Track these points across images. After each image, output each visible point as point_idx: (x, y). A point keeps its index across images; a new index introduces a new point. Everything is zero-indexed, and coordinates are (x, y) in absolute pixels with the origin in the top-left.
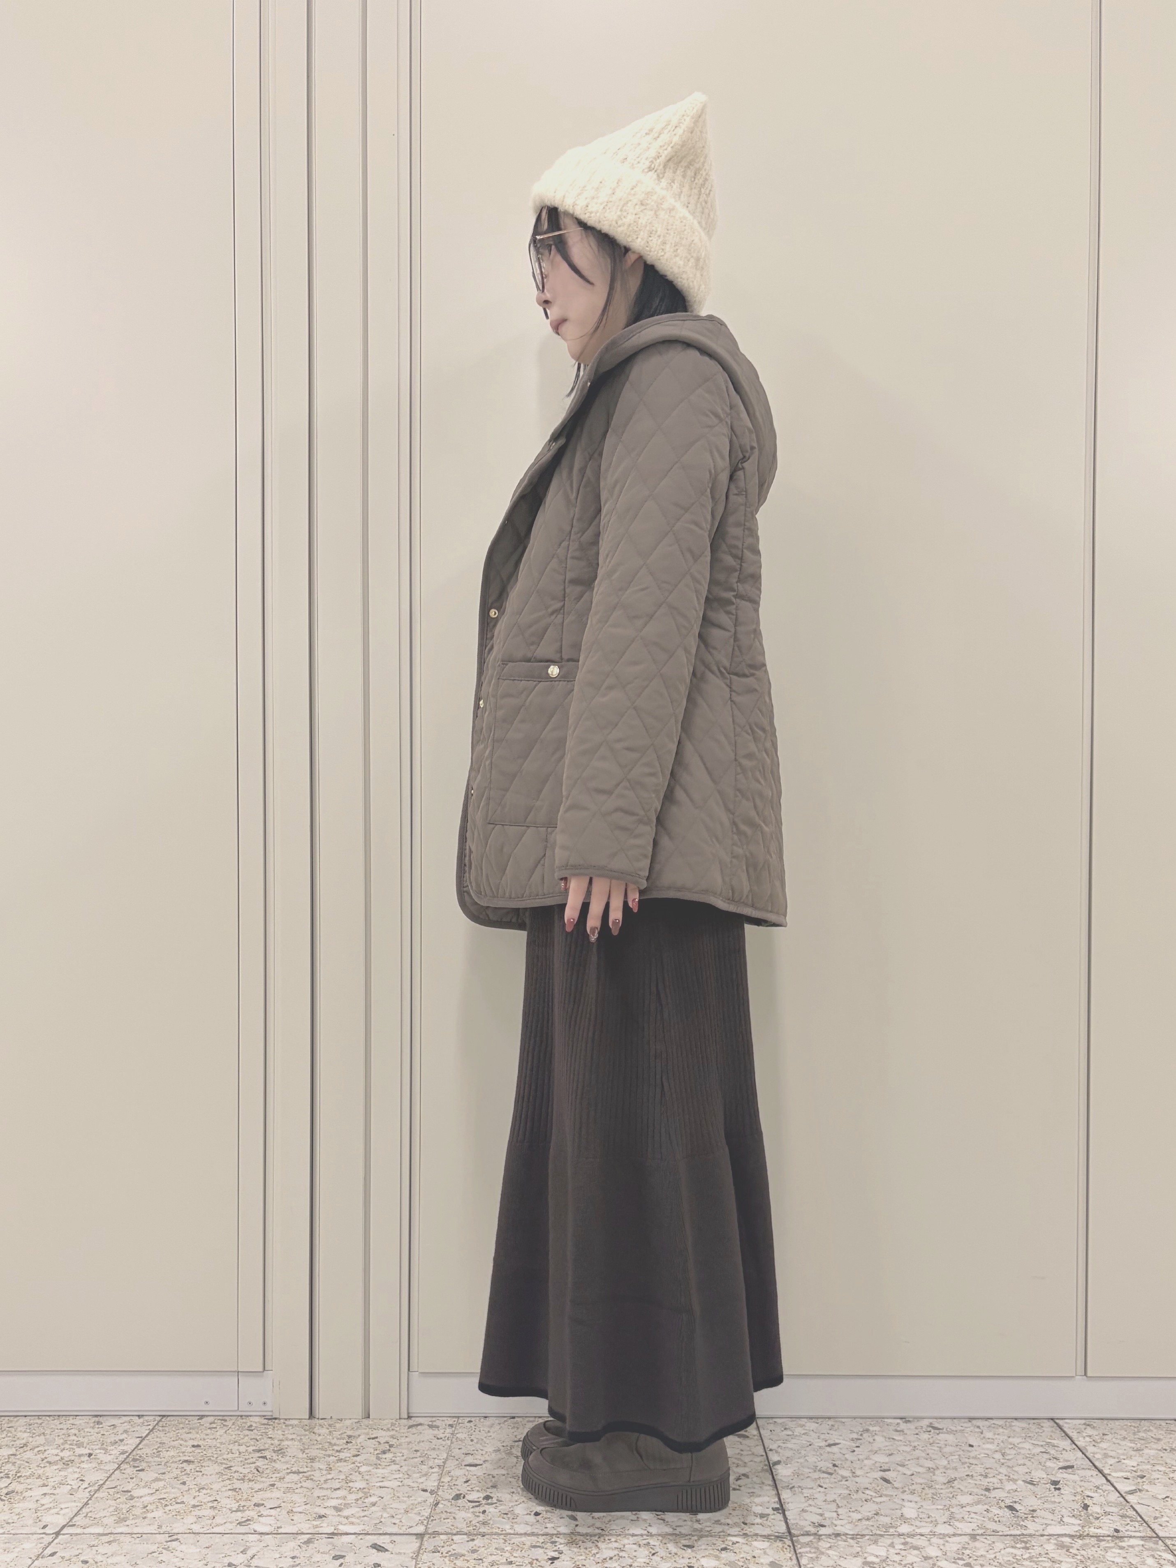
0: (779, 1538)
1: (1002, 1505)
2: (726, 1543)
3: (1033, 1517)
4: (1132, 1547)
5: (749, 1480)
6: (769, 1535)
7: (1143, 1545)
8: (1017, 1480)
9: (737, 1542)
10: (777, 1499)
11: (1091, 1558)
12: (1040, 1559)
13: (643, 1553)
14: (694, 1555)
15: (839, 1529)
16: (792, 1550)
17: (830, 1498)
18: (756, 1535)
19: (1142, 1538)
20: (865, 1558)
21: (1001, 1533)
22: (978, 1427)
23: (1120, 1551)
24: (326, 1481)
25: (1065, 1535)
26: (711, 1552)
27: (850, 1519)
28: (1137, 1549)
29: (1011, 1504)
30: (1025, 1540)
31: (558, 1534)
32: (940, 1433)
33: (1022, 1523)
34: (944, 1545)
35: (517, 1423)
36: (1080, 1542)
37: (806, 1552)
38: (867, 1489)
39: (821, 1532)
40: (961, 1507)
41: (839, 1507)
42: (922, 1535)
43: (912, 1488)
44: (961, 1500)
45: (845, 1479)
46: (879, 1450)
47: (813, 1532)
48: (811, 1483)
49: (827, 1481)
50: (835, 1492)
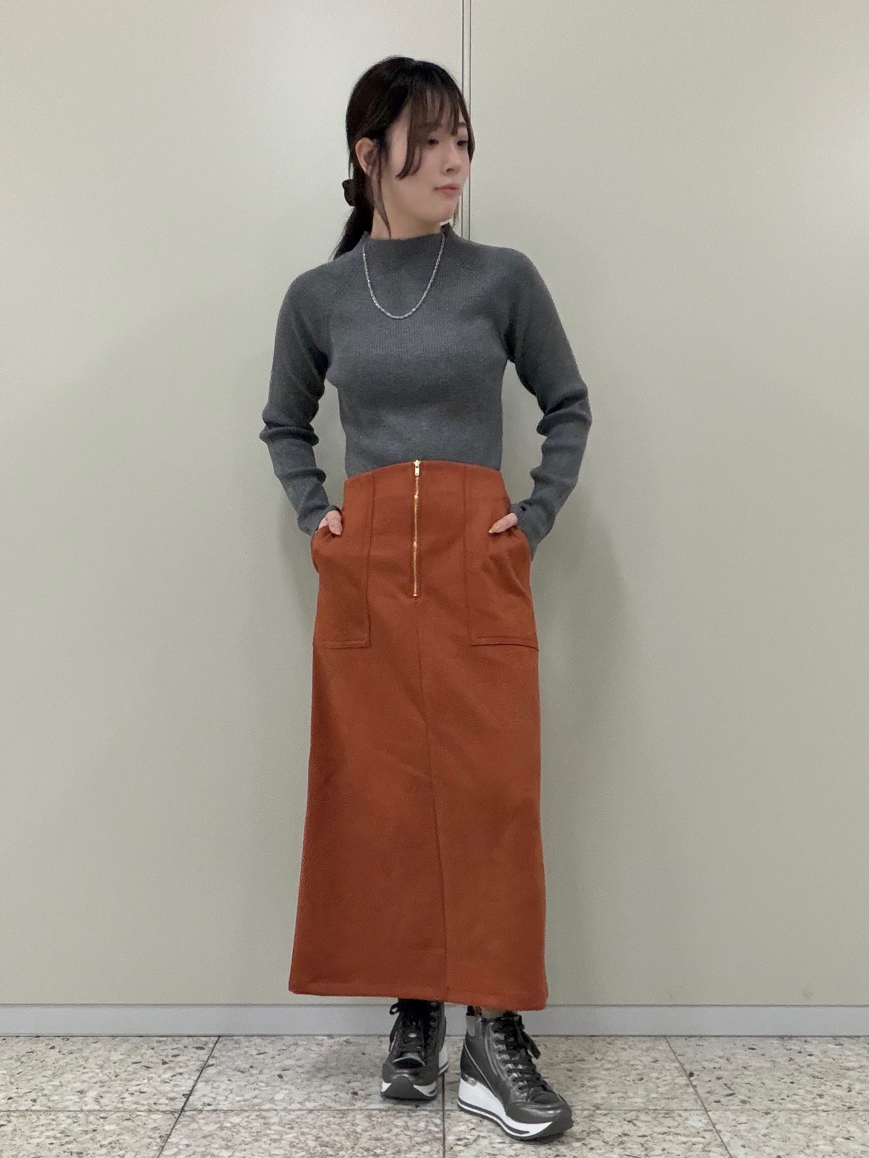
0: (172, 1112)
1: (351, 1091)
2: (132, 1116)
3: (365, 1099)
4: (418, 1116)
5: (181, 1077)
6: (167, 1111)
7: (426, 1115)
9: (141, 1115)
10: (191, 1089)
11: (383, 1122)
12: (346, 1124)
13: (70, 1121)
14: (104, 1123)
15: (220, 1107)
16: (176, 1120)
17: (231, 1087)
18: (158, 1110)
19: (430, 1111)
20: (222, 1124)
21: (333, 1109)
22: (381, 1042)
23: (406, 1118)
25: (376, 1110)
26: (117, 1121)
27: (233, 1101)
28: (420, 1117)
29: (357, 1091)
30: (346, 1112)
31: (14, 1111)
33: (354, 1103)
34: (285, 1116)
35: (39, 1040)
36: (384, 1113)
37: (184, 1121)
38: (262, 1082)
39: (205, 1109)
40: (320, 1092)
41: (231, 1093)
42: (275, 1110)
43: (294, 1081)
44: (324, 1088)
45: (252, 1075)
46: (294, 1056)
47: (199, 1109)
48: (225, 1078)
49: (237, 1077)
50: (238, 1083)
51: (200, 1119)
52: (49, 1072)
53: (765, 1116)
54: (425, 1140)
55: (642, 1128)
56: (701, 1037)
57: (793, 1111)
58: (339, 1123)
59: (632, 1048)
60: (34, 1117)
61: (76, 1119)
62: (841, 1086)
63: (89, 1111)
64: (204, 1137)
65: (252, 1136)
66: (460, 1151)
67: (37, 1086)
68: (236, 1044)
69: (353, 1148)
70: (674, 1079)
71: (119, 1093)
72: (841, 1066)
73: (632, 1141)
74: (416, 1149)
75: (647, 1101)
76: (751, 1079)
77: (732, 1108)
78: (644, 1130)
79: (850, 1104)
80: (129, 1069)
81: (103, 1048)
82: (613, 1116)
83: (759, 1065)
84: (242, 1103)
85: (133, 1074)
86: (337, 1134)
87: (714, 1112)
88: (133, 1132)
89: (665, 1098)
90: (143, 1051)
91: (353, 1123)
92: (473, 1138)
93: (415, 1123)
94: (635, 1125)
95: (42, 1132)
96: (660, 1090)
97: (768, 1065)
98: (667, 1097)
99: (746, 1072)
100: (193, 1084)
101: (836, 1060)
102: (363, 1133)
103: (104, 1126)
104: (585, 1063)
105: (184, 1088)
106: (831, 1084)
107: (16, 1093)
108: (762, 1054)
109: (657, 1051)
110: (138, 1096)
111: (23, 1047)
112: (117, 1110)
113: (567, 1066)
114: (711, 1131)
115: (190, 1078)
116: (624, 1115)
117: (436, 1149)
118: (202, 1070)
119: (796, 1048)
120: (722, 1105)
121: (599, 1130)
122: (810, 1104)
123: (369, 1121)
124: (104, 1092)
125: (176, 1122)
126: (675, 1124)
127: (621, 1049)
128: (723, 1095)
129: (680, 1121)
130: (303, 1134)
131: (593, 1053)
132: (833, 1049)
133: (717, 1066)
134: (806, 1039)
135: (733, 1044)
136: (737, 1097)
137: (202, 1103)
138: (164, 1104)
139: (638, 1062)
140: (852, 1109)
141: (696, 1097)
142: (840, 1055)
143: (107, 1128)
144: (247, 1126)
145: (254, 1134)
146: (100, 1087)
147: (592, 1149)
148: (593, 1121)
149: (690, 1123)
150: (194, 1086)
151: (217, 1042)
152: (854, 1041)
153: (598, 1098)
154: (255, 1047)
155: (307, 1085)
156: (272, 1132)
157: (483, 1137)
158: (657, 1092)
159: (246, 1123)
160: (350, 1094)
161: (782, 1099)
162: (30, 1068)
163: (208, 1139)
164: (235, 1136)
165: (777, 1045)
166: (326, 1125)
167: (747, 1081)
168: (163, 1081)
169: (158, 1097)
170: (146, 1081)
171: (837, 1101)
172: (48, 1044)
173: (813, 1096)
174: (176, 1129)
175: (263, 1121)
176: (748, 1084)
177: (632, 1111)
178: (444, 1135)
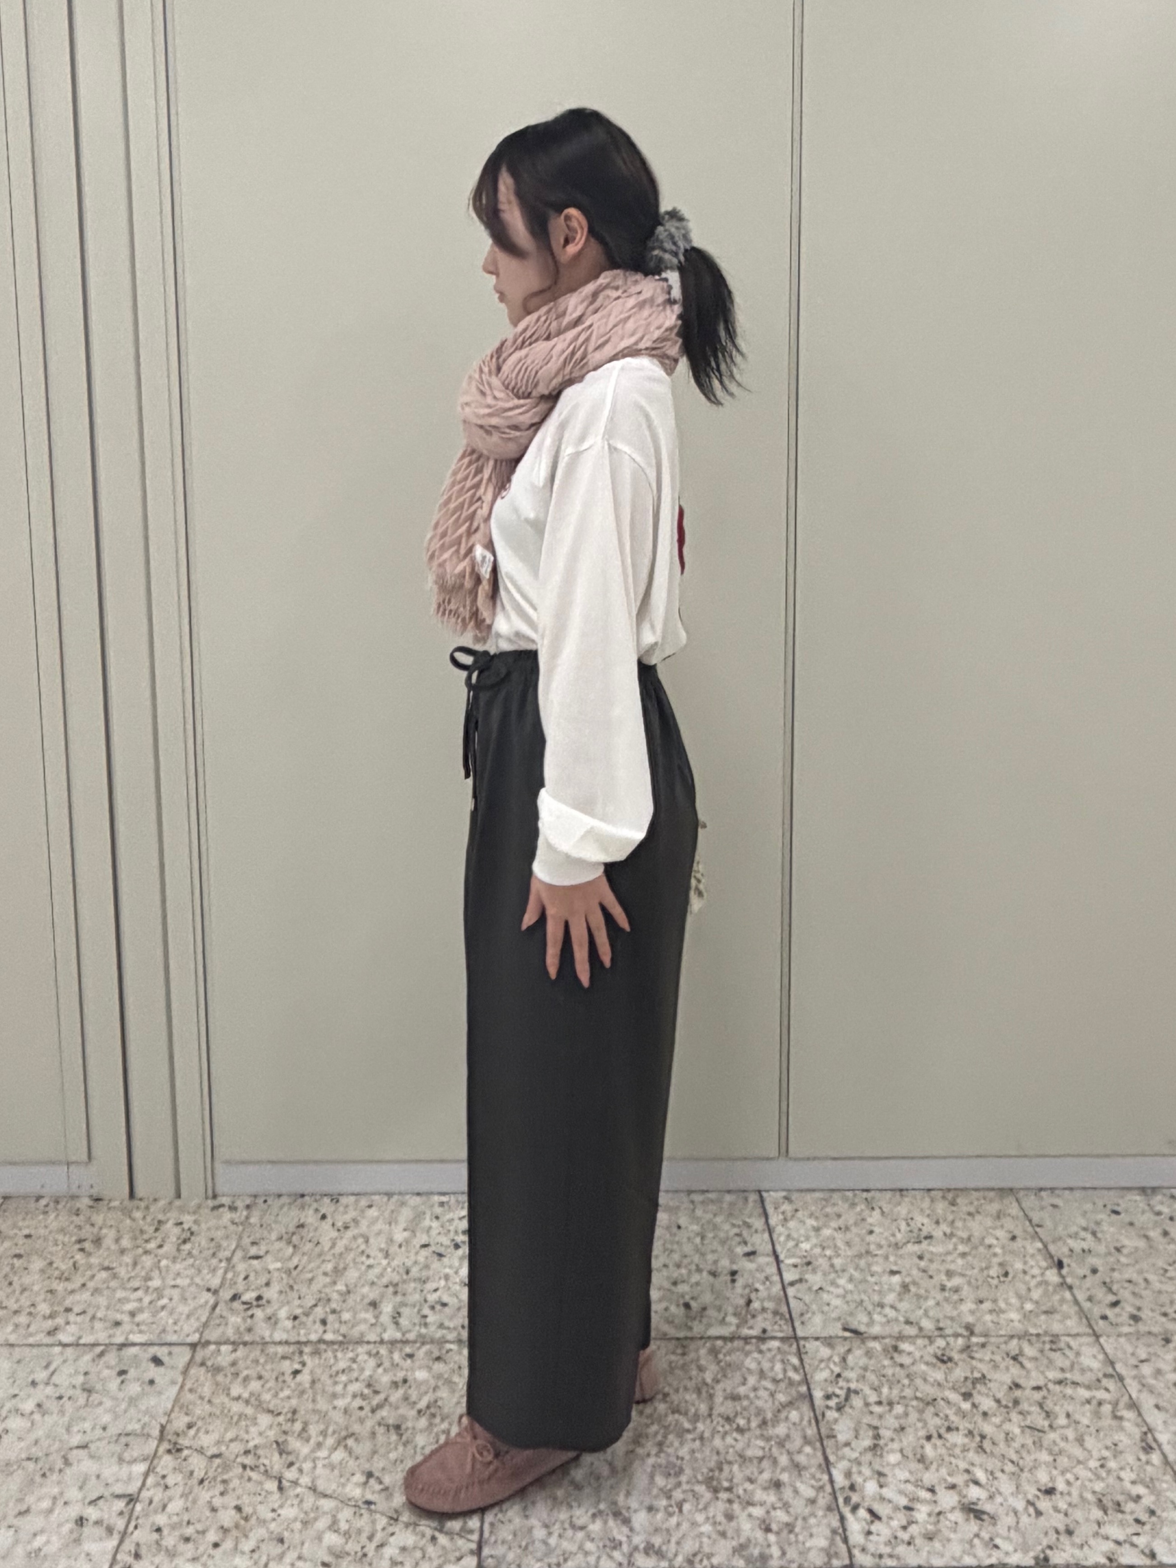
3: (701, 1316)
4: (769, 1350)
7: (779, 1348)
8: (703, 1271)
11: (732, 1364)
13: (372, 1363)
19: (782, 1339)
24: (129, 1279)
25: (721, 1337)
28: (773, 1352)
29: (689, 1301)
31: (305, 1344)
33: (690, 1323)
36: (729, 1345)
52: (329, 1267)
54: (789, 1399)
55: (1032, 1370)
56: (1052, 1189)
59: (980, 1213)
60: (330, 1354)
61: (380, 1359)
63: (391, 1343)
66: (836, 1421)
67: (321, 1292)
69: (710, 1415)
70: (1043, 1274)
73: (1028, 1399)
74: (783, 1415)
75: (1025, 1317)
76: (1131, 1273)
77: (1124, 1329)
78: (1036, 1375)
81: (381, 1219)
82: (994, 1348)
83: (1132, 1244)
85: (425, 1268)
87: (1105, 1337)
89: (1043, 1313)
90: (427, 1222)
91: (699, 1364)
92: (842, 1393)
94: (1022, 1366)
95: (346, 1385)
96: (1034, 1296)
97: (1142, 1244)
98: (1044, 1308)
99: (1122, 1259)
103: (414, 1371)
104: (933, 1242)
107: (300, 1306)
109: (1010, 1219)
111: (290, 1217)
112: (422, 1340)
113: (916, 1248)
114: (1111, 1376)
116: (1003, 1346)
117: (806, 1419)
119: (1165, 1210)
120: (1111, 1324)
121: (984, 1376)
123: (716, 1360)
124: (400, 1305)
126: (1067, 1364)
127: (969, 1215)
128: (1107, 1304)
129: (1073, 1358)
131: (937, 1223)
133: (1085, 1245)
135: (1093, 1204)
136: (1123, 1309)
139: (995, 1242)
141: (1076, 1308)
143: (418, 1375)
146: (394, 1294)
147: (985, 1414)
148: (972, 1358)
149: (1084, 1360)
153: (966, 1313)
157: (856, 1392)
158: (1032, 1300)
160: (682, 1307)
162: (305, 1258)
165: (1144, 1205)
167: (1127, 1276)
172: (318, 1211)
176: (1130, 1281)
177: (1012, 1337)
178: (809, 1389)
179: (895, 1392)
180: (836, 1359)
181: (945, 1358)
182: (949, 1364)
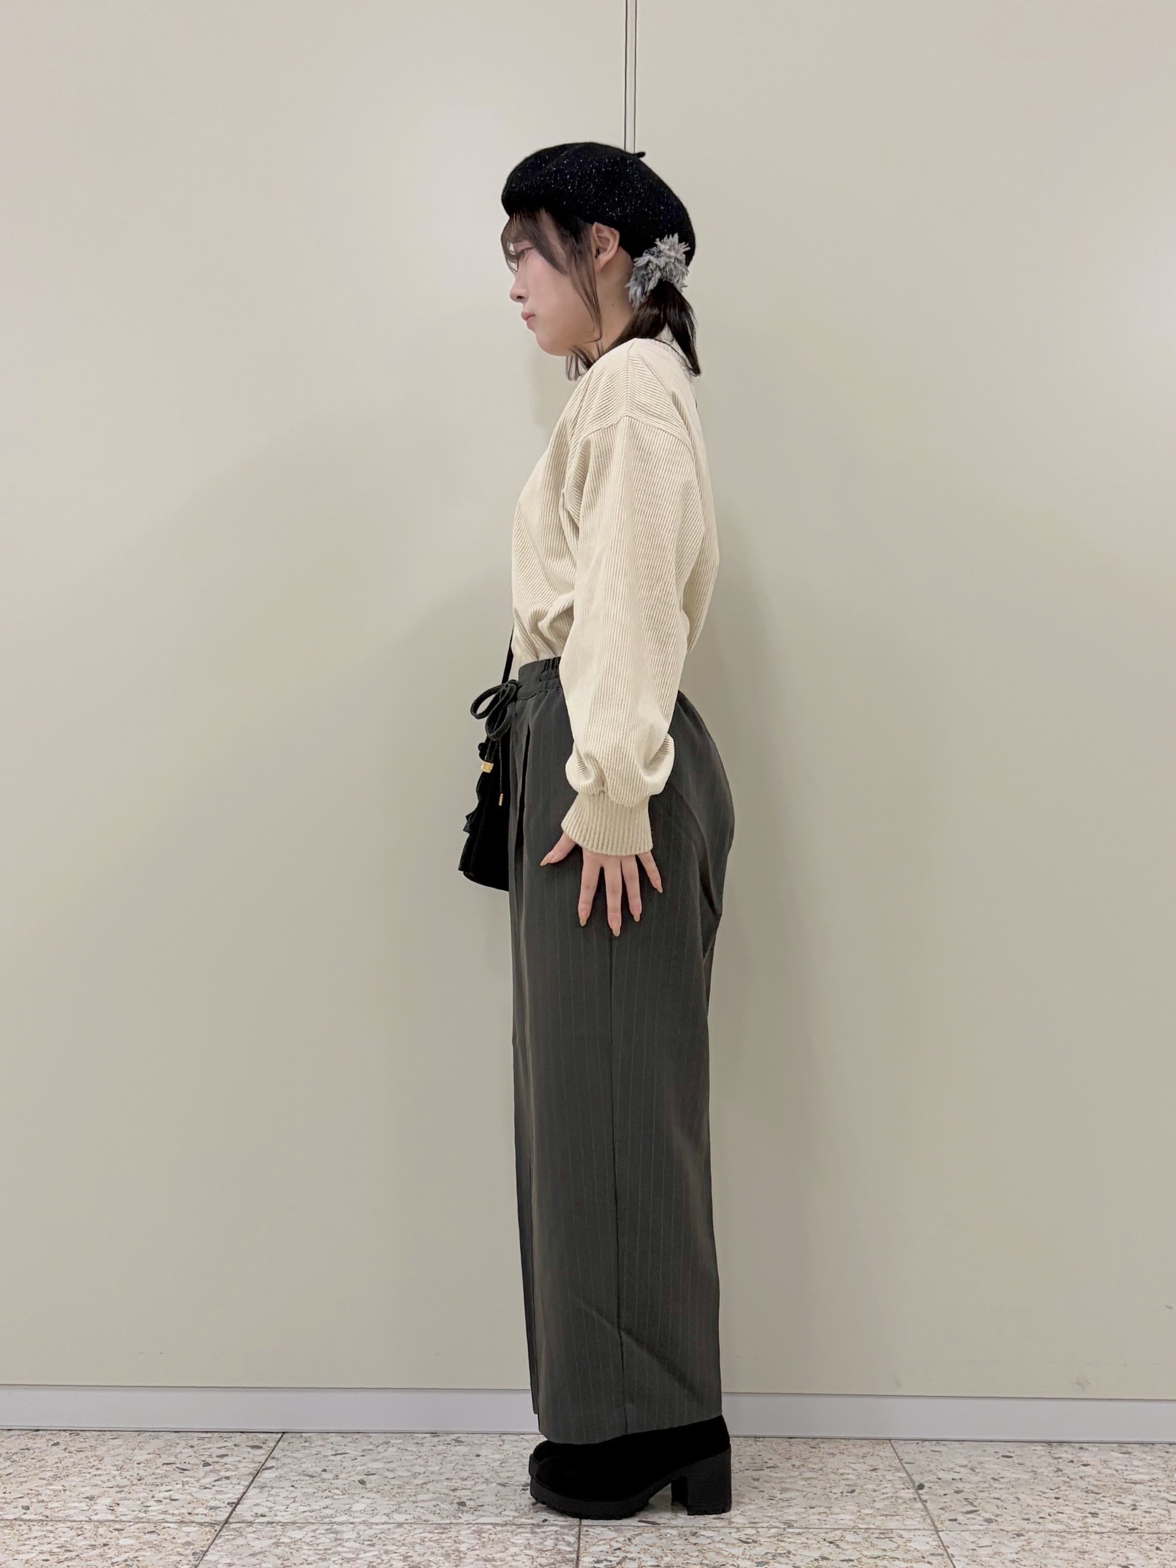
0: (212, 1525)
1: (458, 1500)
2: (157, 1528)
3: (475, 1510)
4: (544, 1532)
5: (228, 1481)
6: (205, 1523)
7: (556, 1531)
8: (492, 1483)
9: (169, 1527)
10: (240, 1496)
11: (496, 1539)
12: (447, 1541)
13: (73, 1533)
14: (119, 1536)
15: (277, 1519)
16: (216, 1533)
17: (294, 1495)
18: (193, 1522)
19: (562, 1527)
20: (279, 1540)
21: (431, 1522)
22: (503, 1441)
23: (529, 1535)
25: (488, 1524)
26: (136, 1534)
27: (295, 1511)
28: (547, 1534)
29: (465, 1501)
30: (448, 1527)
32: (459, 1445)
33: (460, 1515)
34: (365, 1530)
35: (38, 1435)
36: (499, 1528)
37: (228, 1535)
38: (337, 1488)
39: (257, 1521)
40: (414, 1502)
41: (294, 1502)
42: (351, 1523)
43: (381, 1488)
44: (420, 1497)
45: (323, 1481)
46: (383, 1458)
47: (249, 1521)
48: (287, 1484)
49: (304, 1482)
50: (303, 1490)
51: (251, 1533)
52: (49, 1474)
53: (1016, 1537)
54: (552, 1561)
55: (848, 1549)
56: (938, 1440)
57: (1053, 1532)
58: (438, 1540)
59: (843, 1453)
60: (25, 1527)
61: (82, 1531)
62: (1122, 1503)
63: (100, 1522)
64: (253, 1555)
65: (318, 1554)
67: (31, 1490)
68: (305, 1442)
70: (895, 1493)
71: (142, 1500)
72: (1126, 1479)
75: (858, 1518)
76: (1003, 1494)
77: (971, 1527)
78: (850, 1553)
79: (1132, 1525)
80: (158, 1471)
81: (124, 1446)
82: (810, 1536)
83: (1014, 1476)
84: (308, 1514)
85: (162, 1477)
86: (433, 1553)
87: (947, 1532)
88: (157, 1547)
89: (881, 1515)
90: (178, 1450)
91: (456, 1539)
92: (618, 1560)
93: (541, 1541)
94: (838, 1546)
95: (34, 1546)
96: (877, 1505)
97: (1026, 1476)
98: (885, 1513)
99: (996, 1485)
100: (242, 1491)
101: (1120, 1472)
102: (470, 1553)
103: (118, 1539)
104: (777, 1470)
105: (231, 1495)
106: (1111, 1501)
108: (1021, 1462)
109: (878, 1458)
110: (166, 1504)
111: (15, 1443)
112: (138, 1520)
114: (940, 1555)
115: (239, 1484)
118: (257, 1474)
119: (1067, 1456)
120: (960, 1524)
121: (789, 1552)
122: (1080, 1524)
123: (478, 1537)
124: (121, 1499)
125: (217, 1536)
126: (894, 1546)
127: (829, 1454)
128: (962, 1512)
129: (899, 1543)
130: (386, 1552)
131: (789, 1458)
132: (1118, 1458)
133: (957, 1476)
134: (1082, 1445)
135: (982, 1451)
136: (980, 1515)
137: (253, 1514)
138: (202, 1514)
139: (851, 1471)
140: (1136, 1531)
141: (924, 1513)
142: (1126, 1466)
143: (122, 1542)
144: (311, 1541)
145: (322, 1552)
146: (117, 1492)
148: (783, 1541)
149: (913, 1545)
150: (244, 1493)
151: (279, 1441)
152: (1147, 1449)
153: (790, 1514)
154: (332, 1446)
155: (397, 1493)
156: (345, 1549)
157: (633, 1559)
158: (872, 1508)
159: (312, 1539)
160: (456, 1506)
161: (1041, 1518)
162: (23, 1468)
163: (258, 1557)
164: (294, 1554)
165: (1043, 1453)
166: (419, 1541)
167: (996, 1495)
168: (201, 1486)
169: (194, 1505)
170: (181, 1486)
171: (1115, 1520)
172: (51, 1440)
173: (1083, 1515)
174: (216, 1544)
175: (334, 1535)
176: (997, 1499)
177: (835, 1529)
178: (578, 1557)
179: (680, 1560)
180: (621, 1539)
181: (750, 1541)
182: (753, 1544)
